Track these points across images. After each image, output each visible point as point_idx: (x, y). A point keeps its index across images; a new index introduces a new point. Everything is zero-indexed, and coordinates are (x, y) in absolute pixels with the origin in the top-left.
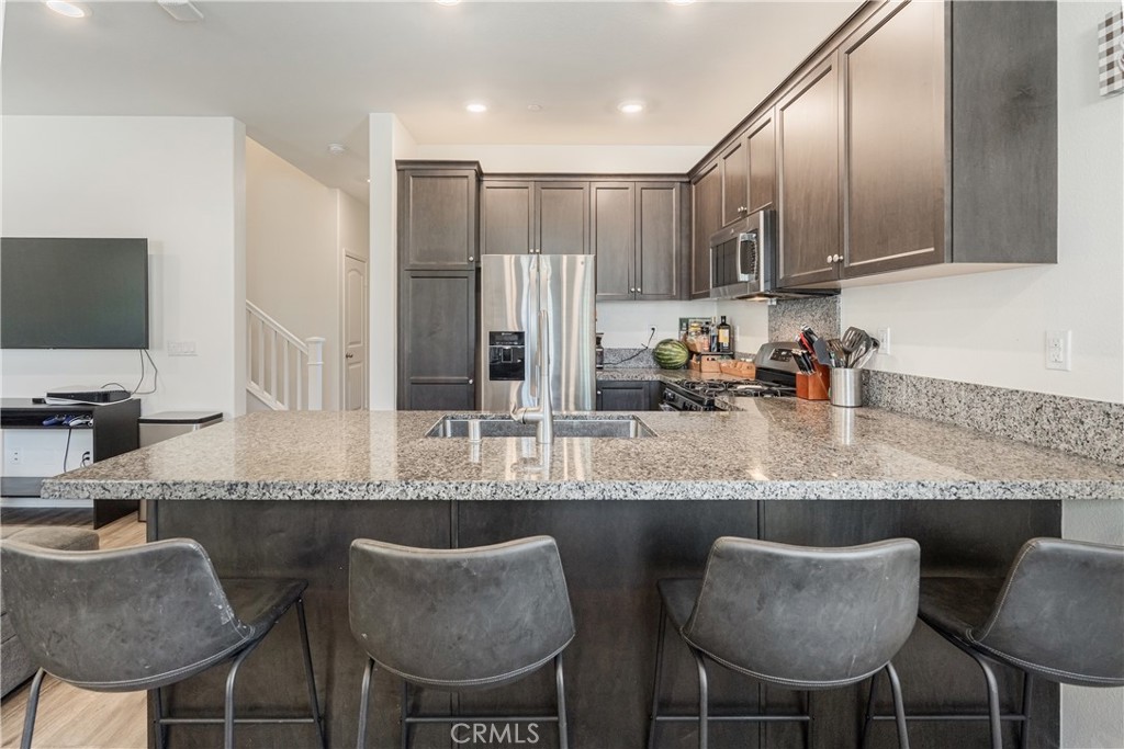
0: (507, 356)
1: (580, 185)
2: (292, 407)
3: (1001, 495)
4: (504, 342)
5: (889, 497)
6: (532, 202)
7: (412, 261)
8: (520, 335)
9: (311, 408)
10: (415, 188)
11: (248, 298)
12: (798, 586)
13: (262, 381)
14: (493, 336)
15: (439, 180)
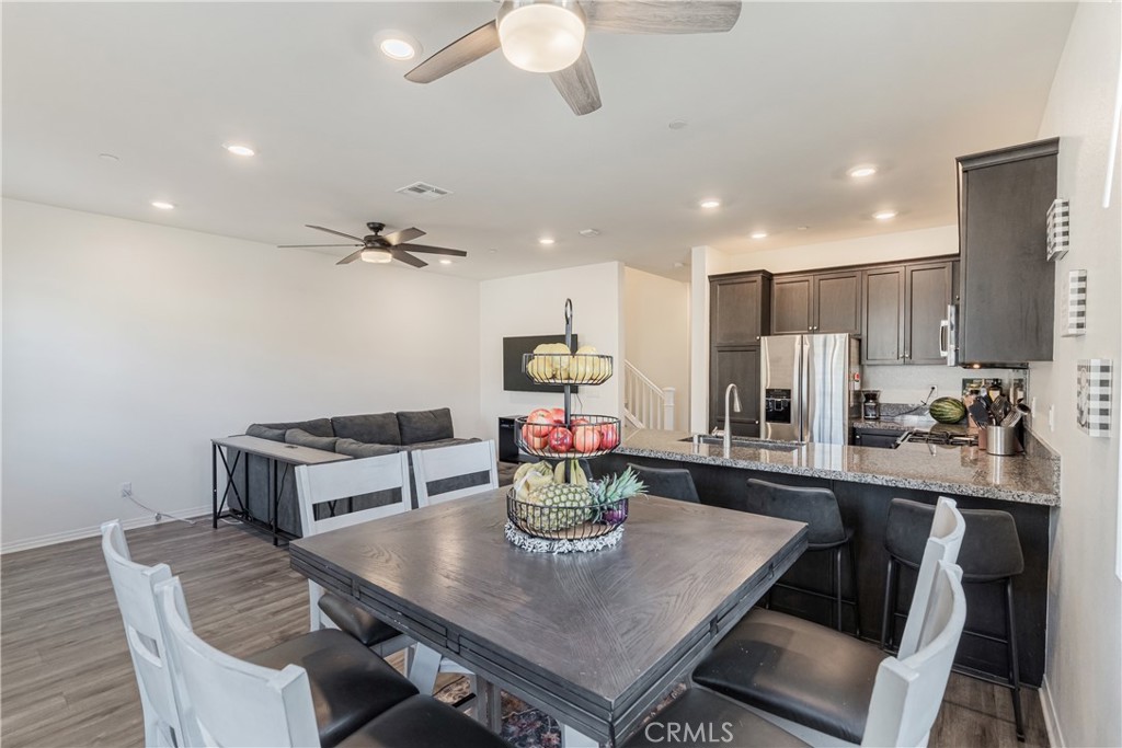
0: (778, 405)
1: (854, 274)
2: (648, 426)
3: (922, 487)
4: (776, 396)
5: (857, 481)
6: (812, 292)
7: (718, 340)
8: (788, 393)
9: (666, 428)
10: (721, 292)
11: (626, 358)
12: (774, 499)
13: (630, 408)
14: (769, 392)
15: (737, 286)
